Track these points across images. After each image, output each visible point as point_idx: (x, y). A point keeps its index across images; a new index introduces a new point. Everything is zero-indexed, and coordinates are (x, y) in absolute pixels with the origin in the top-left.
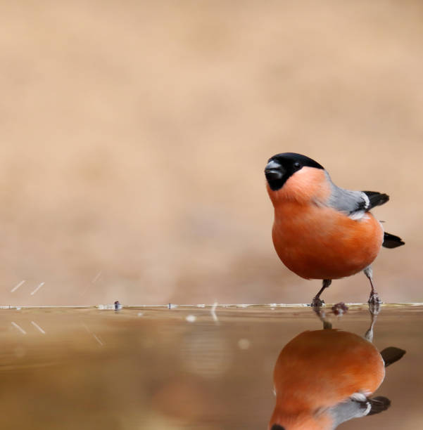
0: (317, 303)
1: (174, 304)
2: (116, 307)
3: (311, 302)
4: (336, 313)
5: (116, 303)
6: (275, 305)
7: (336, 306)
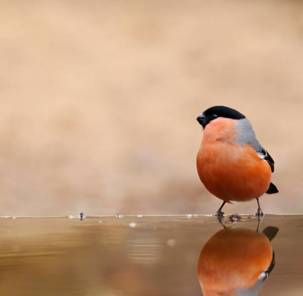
0: (220, 214)
1: (121, 214)
2: (81, 217)
3: (216, 213)
4: (232, 221)
5: (81, 214)
6: (190, 215)
7: (232, 216)
